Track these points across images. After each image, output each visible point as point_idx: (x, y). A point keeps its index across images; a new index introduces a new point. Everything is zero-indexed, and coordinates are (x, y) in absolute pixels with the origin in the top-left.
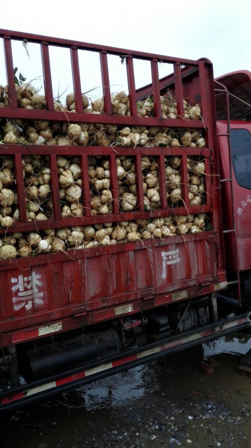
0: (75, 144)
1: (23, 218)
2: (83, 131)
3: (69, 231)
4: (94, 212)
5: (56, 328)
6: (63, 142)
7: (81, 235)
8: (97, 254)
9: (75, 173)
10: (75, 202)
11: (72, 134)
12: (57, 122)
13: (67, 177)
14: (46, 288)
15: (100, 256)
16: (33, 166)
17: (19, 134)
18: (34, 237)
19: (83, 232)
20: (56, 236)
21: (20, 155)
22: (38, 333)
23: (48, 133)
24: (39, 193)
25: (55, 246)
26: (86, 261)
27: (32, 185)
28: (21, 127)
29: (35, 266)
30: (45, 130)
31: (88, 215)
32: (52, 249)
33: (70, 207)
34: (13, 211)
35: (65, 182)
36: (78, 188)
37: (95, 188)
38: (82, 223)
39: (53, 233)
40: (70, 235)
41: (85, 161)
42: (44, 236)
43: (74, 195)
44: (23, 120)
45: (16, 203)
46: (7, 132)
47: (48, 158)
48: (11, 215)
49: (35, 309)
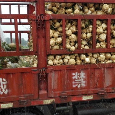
0: (105, 14)
1: (79, 47)
2: (110, 7)
3: (98, 55)
4: (111, 46)
5: (90, 98)
6: (100, 13)
7: (104, 57)
8: (112, 67)
9: (104, 28)
10: (103, 41)
11: (104, 9)
12: (98, 3)
13: (100, 29)
14: (87, 79)
15: (113, 68)
16: (85, 24)
17: (80, 10)
18: (83, 56)
19: (105, 55)
20: (92, 56)
21: (80, 19)
22: (82, 99)
23: (93, 9)
24: (87, 36)
25: (92, 61)
26: (106, 69)
27: (84, 33)
28: (81, 6)
29: (83, 69)
30: (92, 7)
31: (108, 47)
32: (90, 62)
33: (100, 43)
34: (75, 44)
35: (99, 32)
36: (105, 34)
37: (113, 35)
38: (105, 51)
39: (91, 55)
40: (99, 57)
41: (109, 22)
42: (87, 56)
43: (102, 38)
44: (82, 3)
45: (77, 41)
46: (75, 9)
47: (92, 21)
48: (74, 46)
49: (81, 88)
